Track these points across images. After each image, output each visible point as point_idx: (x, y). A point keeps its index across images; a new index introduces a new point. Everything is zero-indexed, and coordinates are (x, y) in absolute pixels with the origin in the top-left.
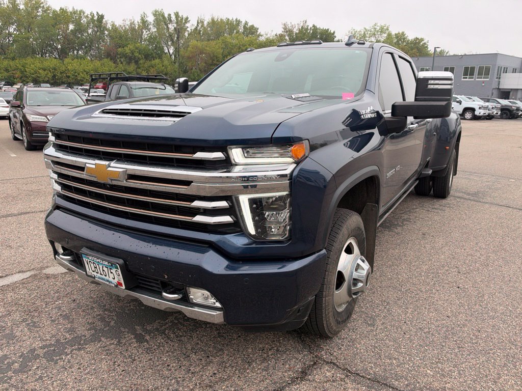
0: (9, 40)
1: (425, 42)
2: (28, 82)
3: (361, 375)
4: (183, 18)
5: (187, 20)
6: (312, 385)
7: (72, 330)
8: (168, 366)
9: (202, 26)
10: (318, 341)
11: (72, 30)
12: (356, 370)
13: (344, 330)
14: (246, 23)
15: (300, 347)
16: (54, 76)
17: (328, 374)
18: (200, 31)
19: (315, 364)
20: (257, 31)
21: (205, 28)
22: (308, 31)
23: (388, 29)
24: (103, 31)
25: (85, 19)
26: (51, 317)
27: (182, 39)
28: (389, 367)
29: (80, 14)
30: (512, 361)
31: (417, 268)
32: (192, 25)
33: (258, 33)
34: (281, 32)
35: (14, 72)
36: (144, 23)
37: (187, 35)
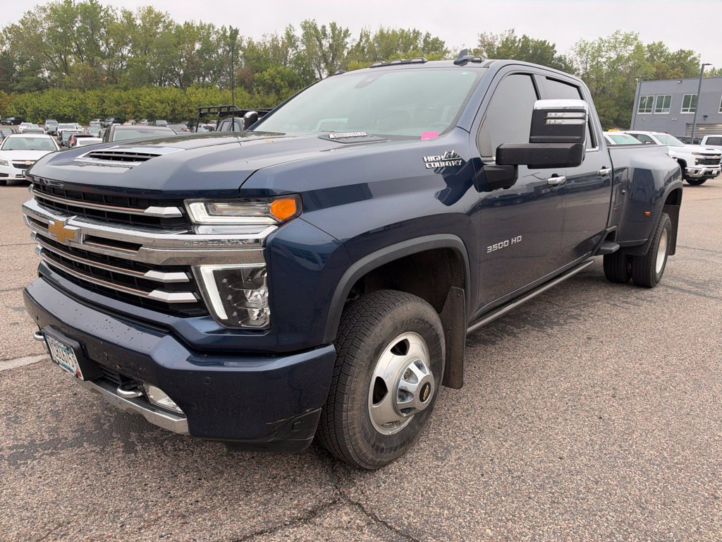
0: (122, 65)
1: (694, 56)
2: (141, 119)
3: (389, 524)
4: (341, 31)
5: (346, 33)
6: (315, 530)
7: (54, 431)
8: (146, 485)
9: (367, 41)
10: (354, 473)
11: (197, 50)
12: (386, 518)
13: (398, 462)
14: (428, 35)
15: (325, 478)
16: (173, 110)
17: (345, 518)
18: (364, 48)
19: (334, 502)
20: (443, 46)
21: (370, 43)
22: (516, 45)
23: (636, 39)
24: (237, 50)
25: (214, 36)
26: (39, 412)
27: (339, 59)
28: (434, 518)
29: (209, 30)
30: (626, 530)
31: (552, 386)
32: (354, 40)
33: (444, 49)
34: (476, 47)
35: (126, 106)
36: (290, 39)
37: (346, 54)
